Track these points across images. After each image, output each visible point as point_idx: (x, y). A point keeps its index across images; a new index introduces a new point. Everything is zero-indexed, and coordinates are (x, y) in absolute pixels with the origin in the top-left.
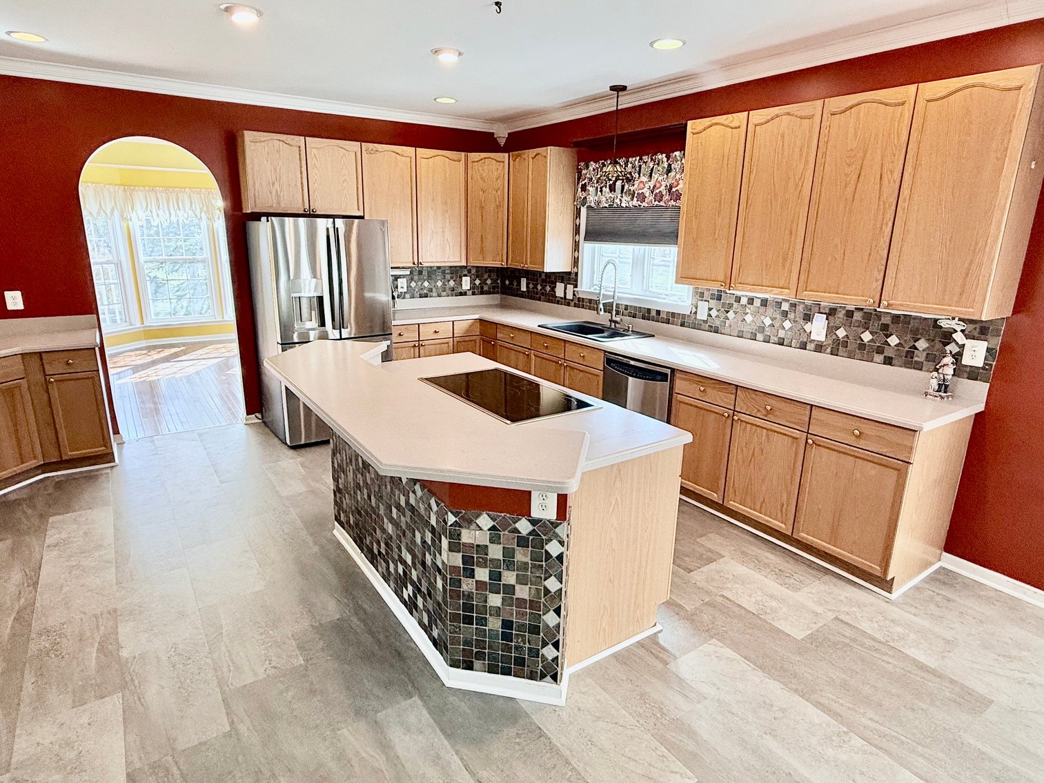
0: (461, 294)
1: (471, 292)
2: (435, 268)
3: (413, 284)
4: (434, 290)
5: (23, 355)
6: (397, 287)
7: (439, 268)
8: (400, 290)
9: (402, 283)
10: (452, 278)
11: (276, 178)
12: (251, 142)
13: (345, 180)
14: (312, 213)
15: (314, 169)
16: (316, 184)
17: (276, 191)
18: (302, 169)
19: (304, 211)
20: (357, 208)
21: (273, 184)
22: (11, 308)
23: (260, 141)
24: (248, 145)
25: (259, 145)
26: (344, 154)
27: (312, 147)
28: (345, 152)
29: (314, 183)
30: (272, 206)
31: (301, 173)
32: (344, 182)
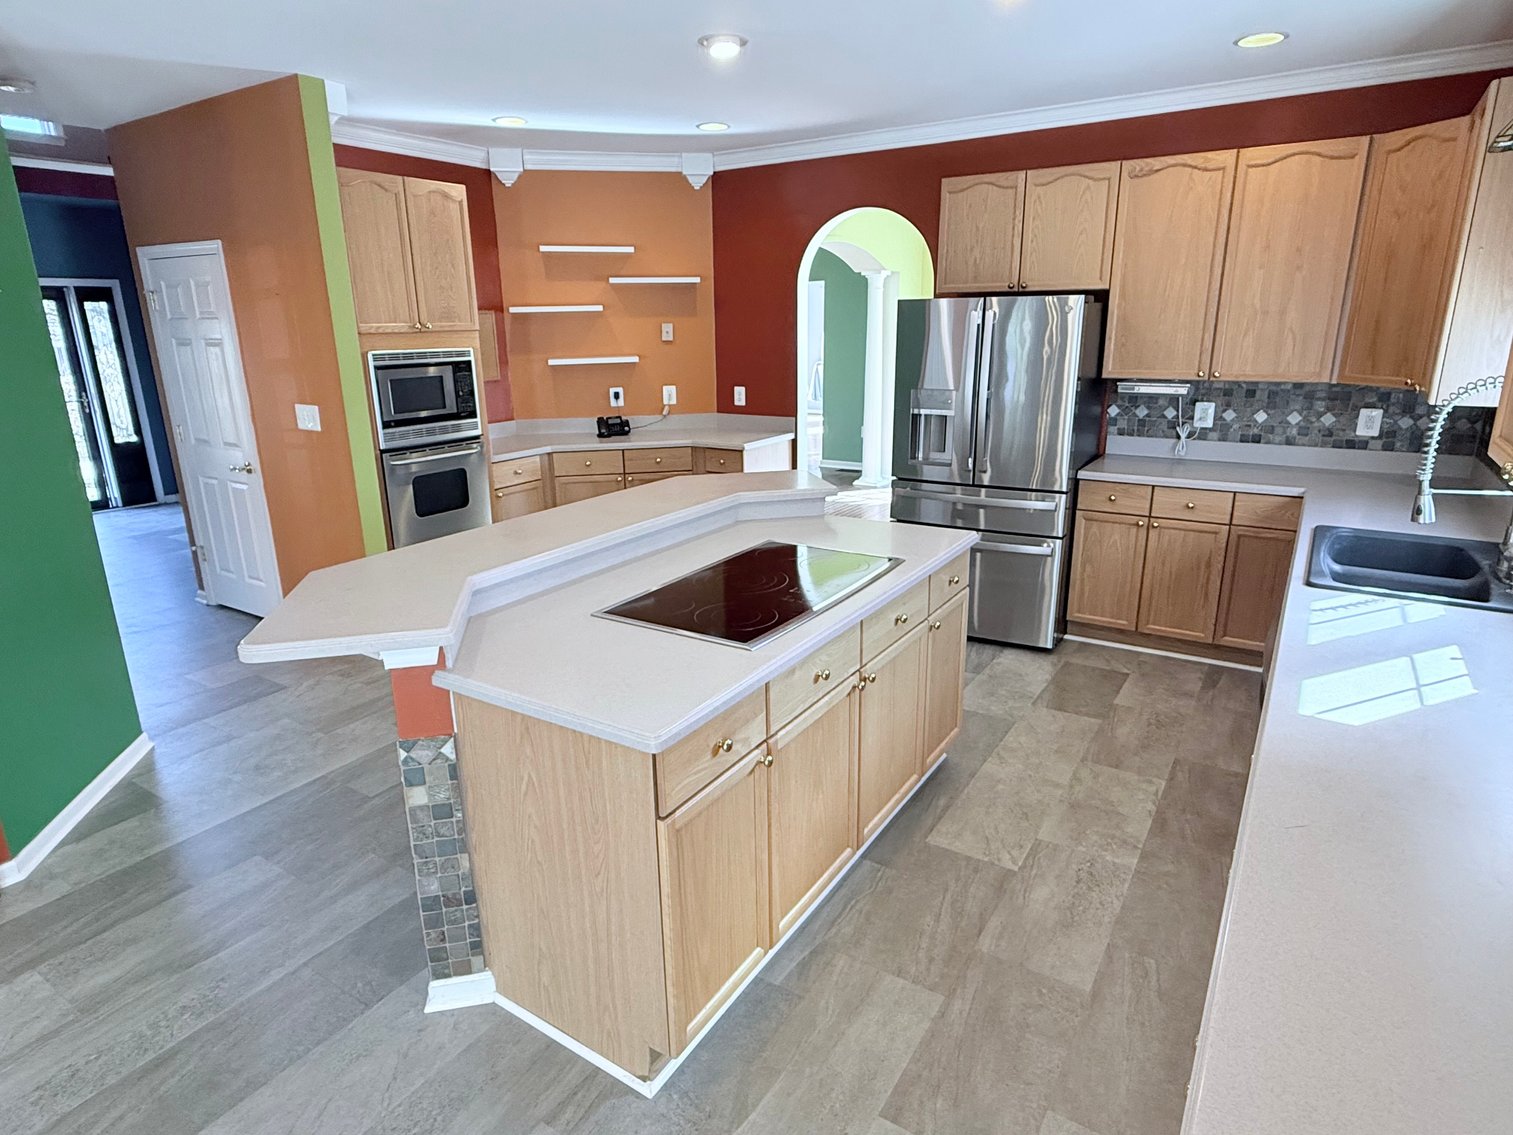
0: (1351, 444)
1: (1379, 443)
2: (1289, 387)
3: (1229, 415)
4: (1279, 430)
5: (694, 449)
6: (1192, 418)
7: (1298, 386)
8: (1198, 424)
9: (1205, 411)
10: (1328, 409)
11: (977, 241)
12: (950, 193)
13: (1085, 229)
14: (1021, 290)
15: (1034, 219)
16: (1034, 243)
17: (975, 260)
18: (1016, 221)
19: (1009, 287)
20: (1098, 276)
21: (972, 250)
22: (737, 403)
23: (962, 190)
24: (946, 198)
25: (960, 195)
26: (1088, 187)
27: (1036, 185)
28: (1091, 182)
29: (1032, 241)
30: (966, 282)
31: (1014, 228)
32: (1081, 234)
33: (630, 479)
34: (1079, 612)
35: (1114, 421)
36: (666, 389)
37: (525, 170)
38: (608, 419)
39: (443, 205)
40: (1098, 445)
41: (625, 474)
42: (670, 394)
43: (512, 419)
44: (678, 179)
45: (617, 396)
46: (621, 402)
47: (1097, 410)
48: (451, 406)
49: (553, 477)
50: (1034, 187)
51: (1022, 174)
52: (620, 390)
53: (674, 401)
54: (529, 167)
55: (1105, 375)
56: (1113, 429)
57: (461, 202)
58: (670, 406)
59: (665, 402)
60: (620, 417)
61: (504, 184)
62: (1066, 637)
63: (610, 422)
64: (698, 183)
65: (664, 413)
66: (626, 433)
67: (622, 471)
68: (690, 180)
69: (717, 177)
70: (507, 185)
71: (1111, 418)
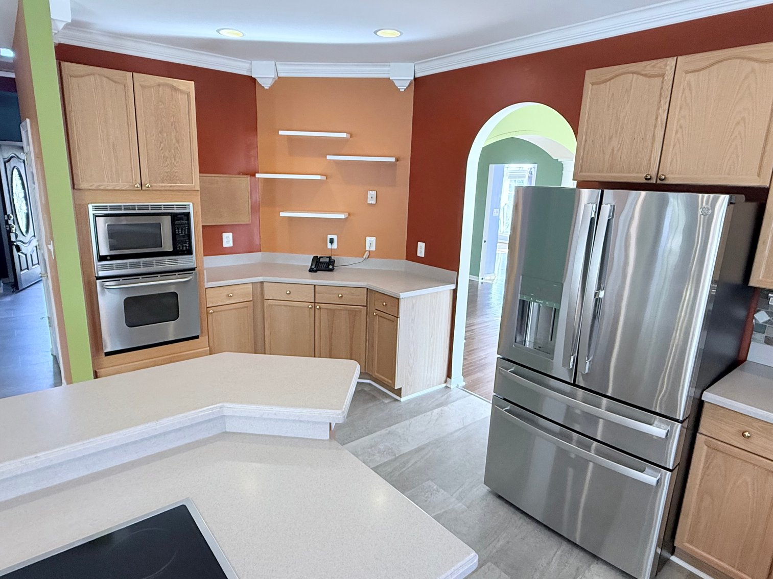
5: (368, 290)
11: (616, 131)
12: (593, 84)
13: (743, 119)
14: (659, 182)
15: (681, 108)
16: (679, 135)
17: (613, 150)
18: (660, 111)
19: (646, 179)
20: (756, 170)
21: (610, 138)
22: (419, 255)
23: (605, 81)
24: (589, 91)
25: (602, 86)
26: (753, 71)
27: (687, 72)
28: (756, 65)
29: (677, 132)
30: (602, 171)
31: (657, 118)
32: (738, 123)
33: (318, 307)
34: (691, 542)
35: (762, 328)
36: (368, 239)
37: (279, 78)
38: (320, 257)
39: (172, 95)
40: (739, 350)
41: (315, 303)
42: (371, 243)
43: (260, 251)
44: (387, 84)
45: (332, 241)
46: (335, 246)
47: (741, 313)
48: (168, 246)
49: (263, 299)
50: (684, 74)
51: (671, 61)
52: (335, 237)
53: (373, 248)
54: (281, 75)
55: (753, 283)
56: (757, 336)
57: (188, 95)
58: (369, 251)
59: (367, 249)
60: (330, 258)
61: (263, 87)
62: (673, 558)
63: (321, 260)
64: (402, 86)
65: (364, 257)
66: (331, 270)
67: (313, 301)
68: (397, 84)
69: (418, 82)
70: (266, 88)
71: (758, 324)
